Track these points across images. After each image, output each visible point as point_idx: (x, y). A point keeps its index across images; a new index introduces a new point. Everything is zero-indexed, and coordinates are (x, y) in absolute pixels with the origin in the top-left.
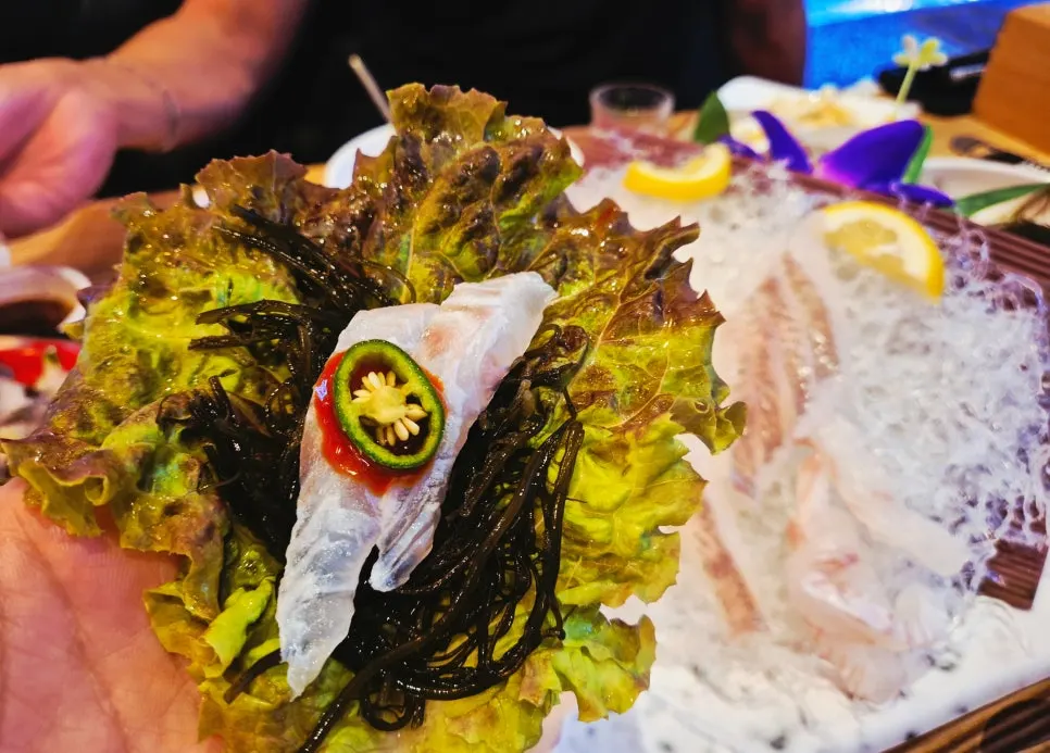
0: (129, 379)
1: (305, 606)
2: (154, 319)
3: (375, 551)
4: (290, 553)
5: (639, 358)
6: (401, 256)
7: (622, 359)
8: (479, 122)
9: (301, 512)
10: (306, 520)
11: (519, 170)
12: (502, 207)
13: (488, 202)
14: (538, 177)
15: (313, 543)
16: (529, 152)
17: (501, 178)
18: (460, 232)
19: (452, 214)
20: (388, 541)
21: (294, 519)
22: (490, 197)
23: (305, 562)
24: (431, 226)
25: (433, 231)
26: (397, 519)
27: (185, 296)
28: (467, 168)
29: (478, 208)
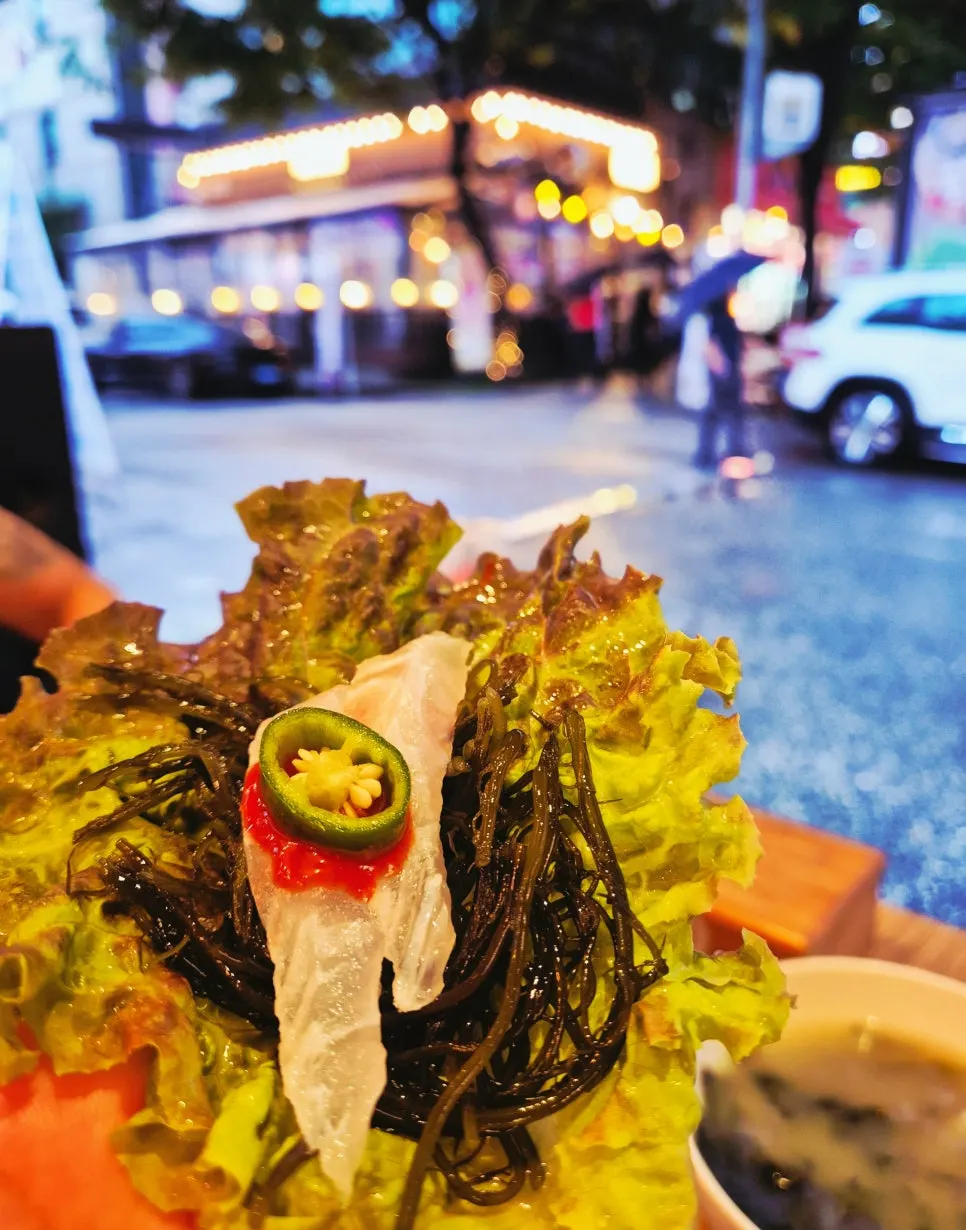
0: (15, 900)
1: (318, 1066)
2: (25, 837)
3: (387, 965)
4: (280, 1010)
5: (596, 654)
6: (298, 664)
7: (577, 663)
8: (342, 507)
9: (276, 954)
10: (287, 963)
11: (402, 543)
12: (391, 587)
13: (377, 583)
14: (420, 548)
15: (304, 985)
16: (407, 523)
17: (386, 555)
18: (356, 623)
19: (342, 604)
20: (399, 947)
21: (271, 967)
22: (378, 577)
23: (303, 1011)
24: (323, 623)
25: (326, 628)
26: (398, 914)
27: (58, 791)
28: (345, 553)
29: (366, 591)
